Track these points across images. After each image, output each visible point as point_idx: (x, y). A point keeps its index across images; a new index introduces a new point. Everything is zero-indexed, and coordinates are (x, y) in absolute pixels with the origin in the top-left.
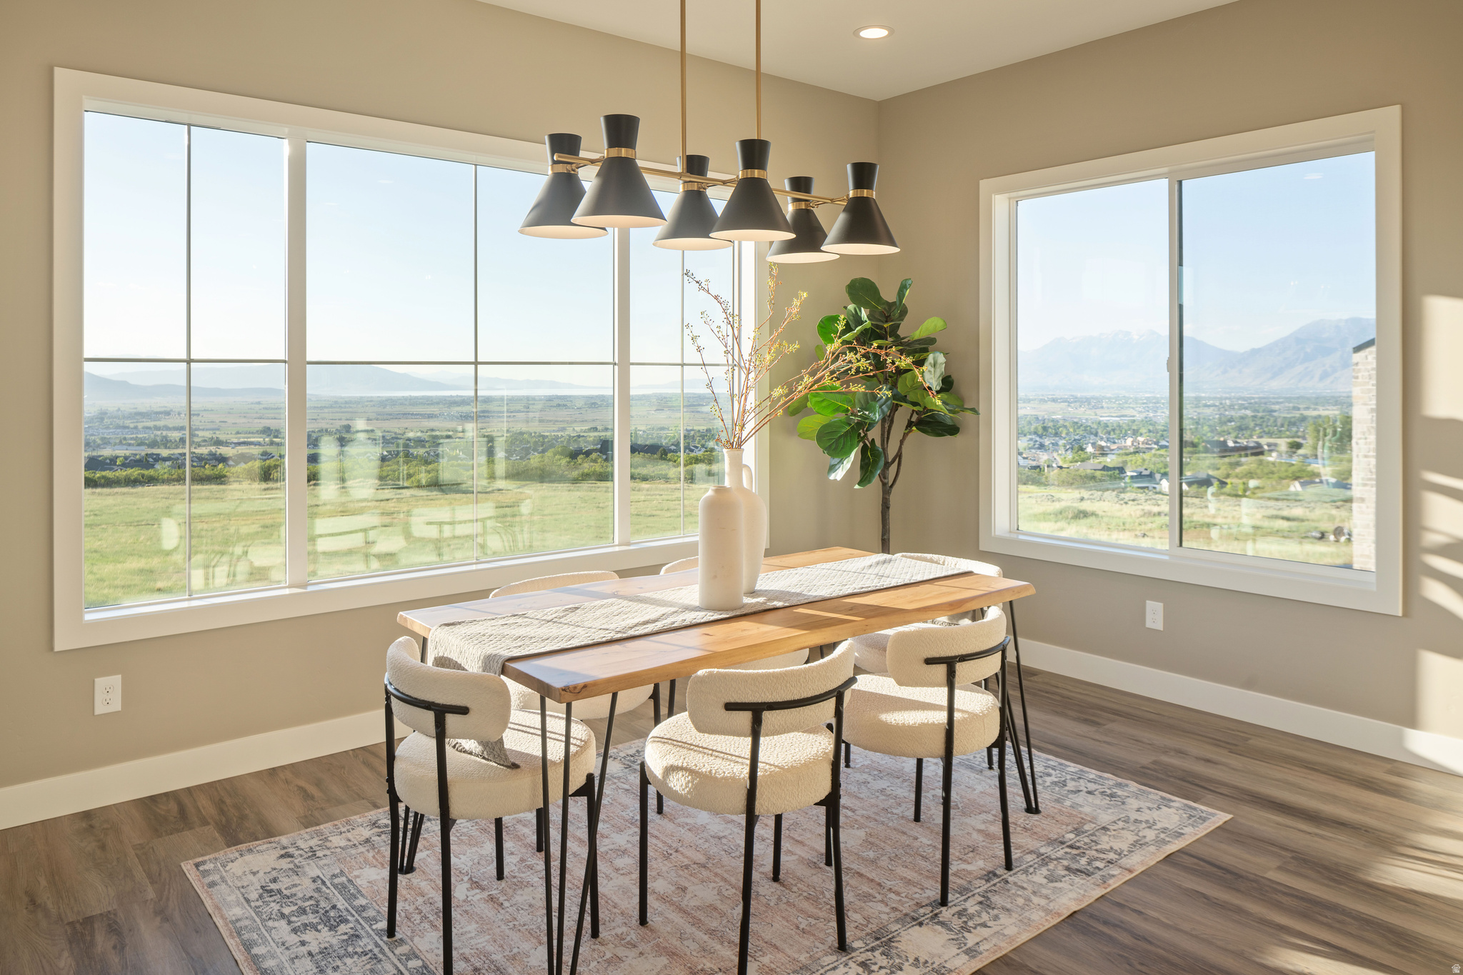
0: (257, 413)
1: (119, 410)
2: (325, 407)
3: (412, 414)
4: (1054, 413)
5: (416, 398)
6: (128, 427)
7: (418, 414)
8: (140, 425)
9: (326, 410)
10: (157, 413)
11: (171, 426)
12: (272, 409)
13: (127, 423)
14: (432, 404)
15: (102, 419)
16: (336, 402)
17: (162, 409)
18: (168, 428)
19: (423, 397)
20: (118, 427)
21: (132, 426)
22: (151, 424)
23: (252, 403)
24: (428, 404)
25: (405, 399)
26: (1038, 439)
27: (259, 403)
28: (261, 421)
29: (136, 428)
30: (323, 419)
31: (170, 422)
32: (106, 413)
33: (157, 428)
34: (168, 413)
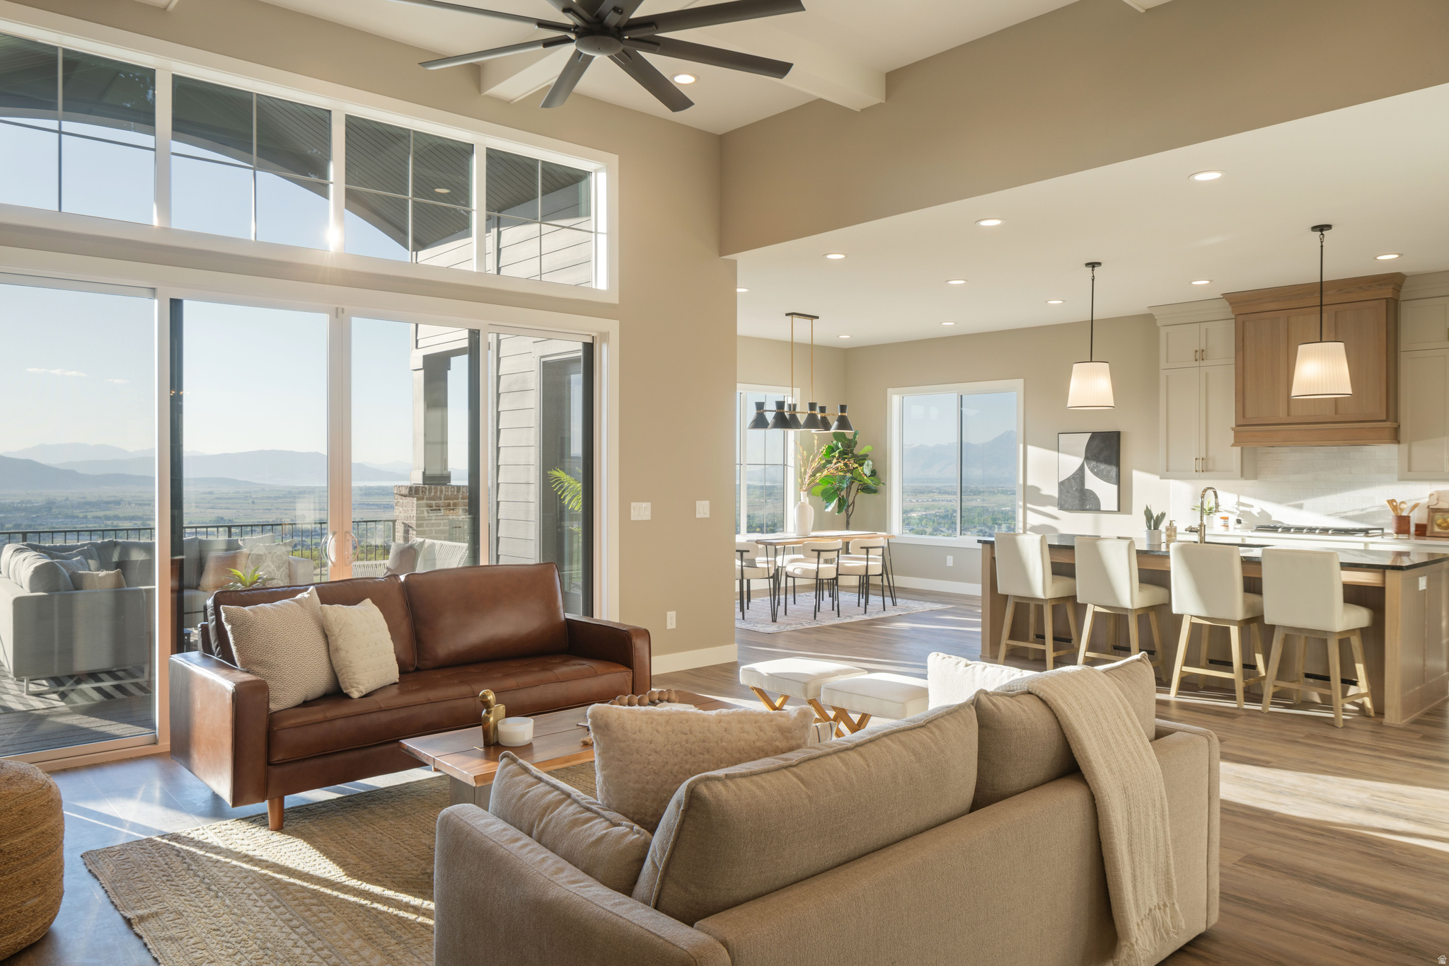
0: (209, 503)
1: (67, 499)
2: (279, 497)
3: (368, 505)
4: (1004, 505)
5: (370, 488)
6: (77, 517)
7: (374, 505)
8: (90, 515)
9: (280, 500)
10: (108, 503)
11: (121, 516)
12: (225, 499)
13: (77, 512)
14: (387, 494)
15: (50, 509)
16: (290, 492)
17: (112, 499)
18: (117, 518)
19: (379, 488)
20: (67, 516)
21: (81, 515)
22: (101, 514)
23: (204, 493)
24: (383, 495)
26: (987, 530)
27: (211, 493)
28: (214, 511)
29: (85, 517)
30: (277, 509)
31: (120, 512)
32: (54, 503)
33: (108, 518)
34: (118, 503)
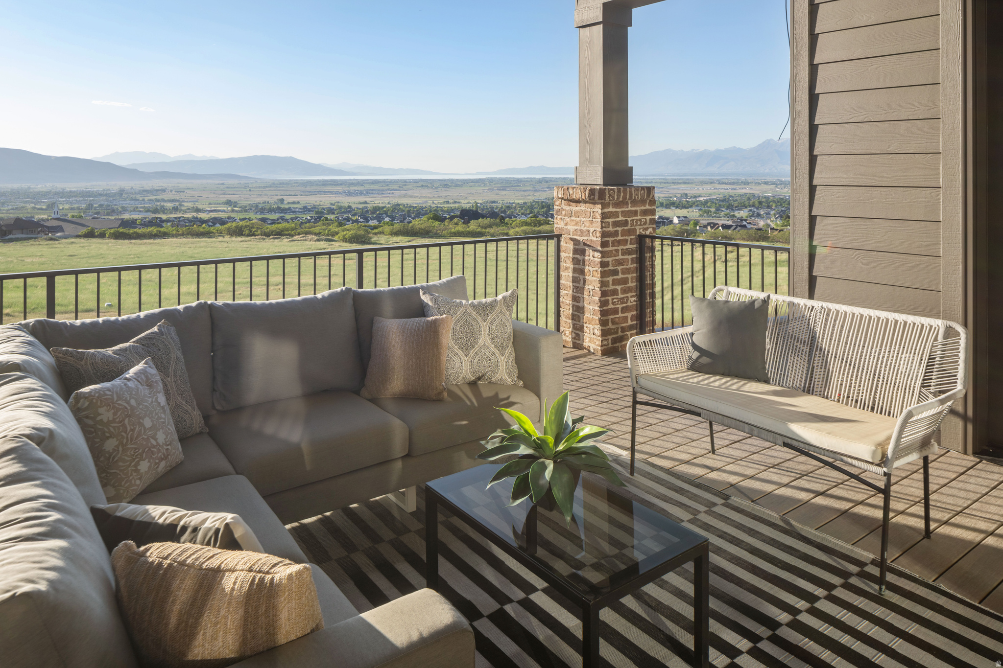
0: (222, 190)
1: (132, 188)
2: (267, 187)
3: (324, 192)
4: (766, 192)
5: (326, 181)
6: (138, 200)
7: (328, 192)
8: (146, 199)
9: (267, 189)
10: (157, 190)
11: (166, 199)
12: (232, 188)
13: (138, 197)
14: (337, 185)
15: (122, 194)
16: (274, 183)
17: (160, 188)
18: (163, 200)
19: (332, 180)
20: (132, 199)
21: (141, 199)
22: (153, 198)
23: (219, 184)
24: (335, 185)
25: (319, 181)
26: (755, 210)
27: (223, 184)
28: (225, 196)
29: (143, 200)
30: (266, 195)
31: (165, 196)
32: (124, 191)
33: (158, 201)
34: (164, 191)
